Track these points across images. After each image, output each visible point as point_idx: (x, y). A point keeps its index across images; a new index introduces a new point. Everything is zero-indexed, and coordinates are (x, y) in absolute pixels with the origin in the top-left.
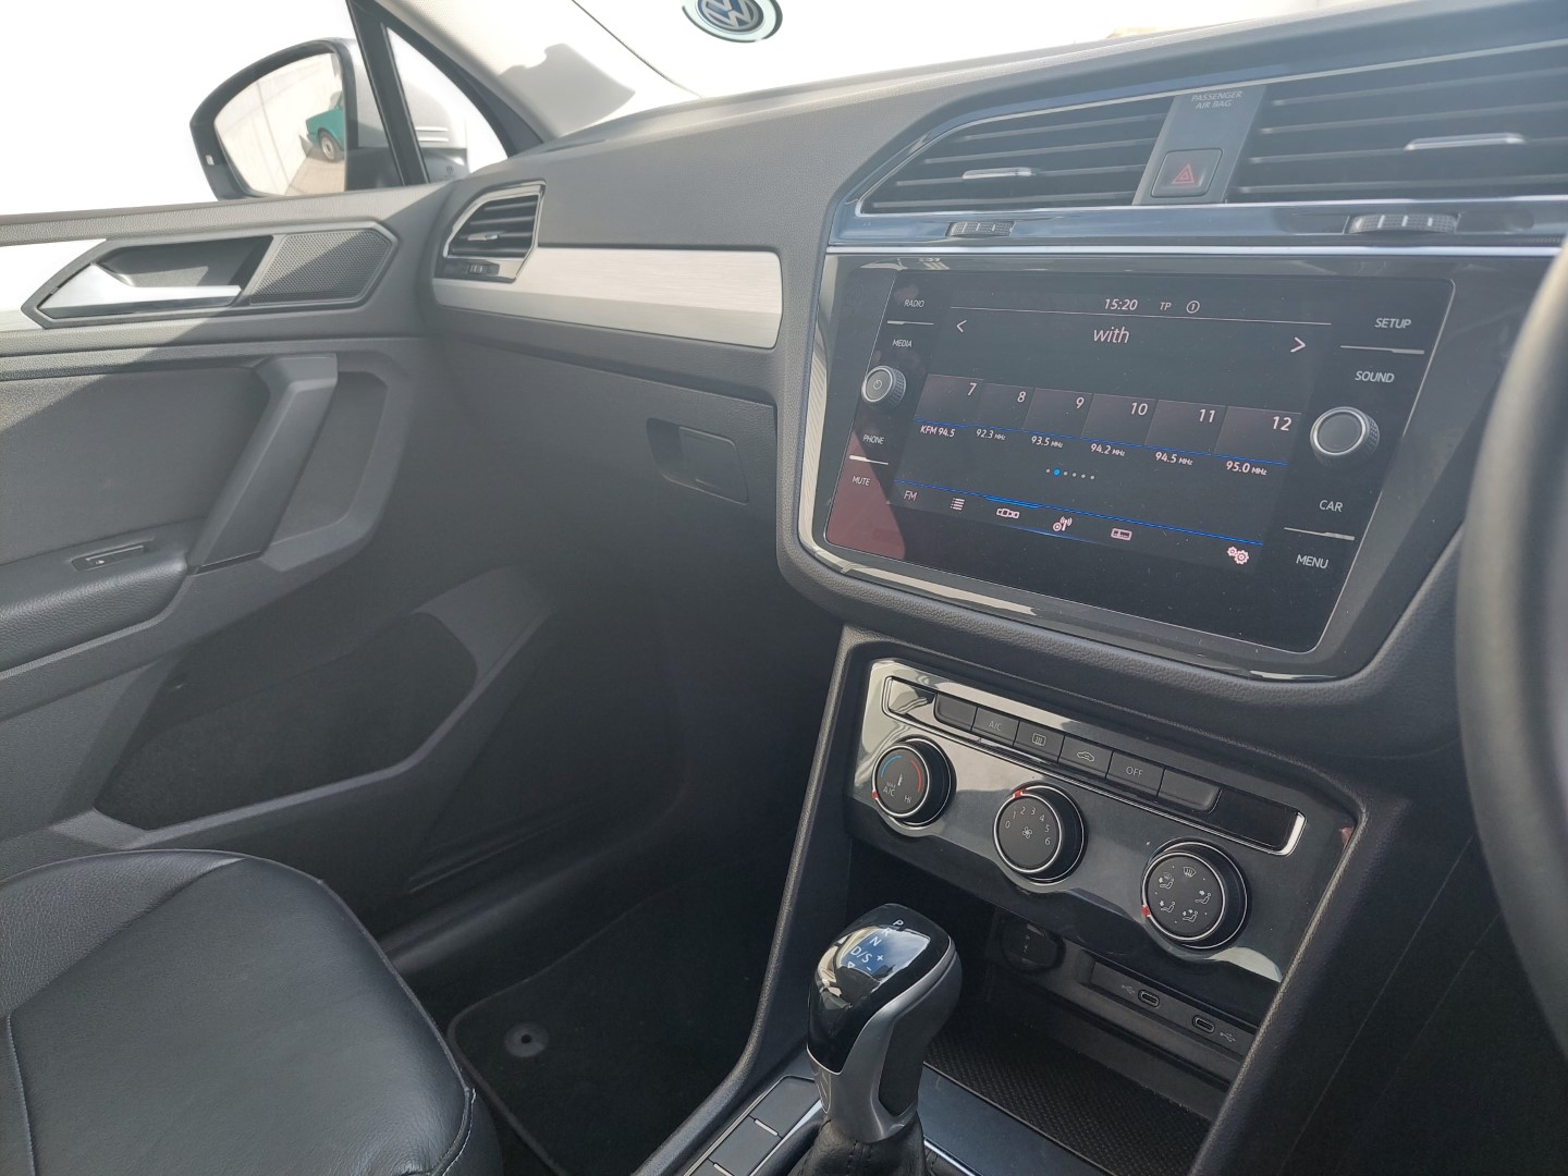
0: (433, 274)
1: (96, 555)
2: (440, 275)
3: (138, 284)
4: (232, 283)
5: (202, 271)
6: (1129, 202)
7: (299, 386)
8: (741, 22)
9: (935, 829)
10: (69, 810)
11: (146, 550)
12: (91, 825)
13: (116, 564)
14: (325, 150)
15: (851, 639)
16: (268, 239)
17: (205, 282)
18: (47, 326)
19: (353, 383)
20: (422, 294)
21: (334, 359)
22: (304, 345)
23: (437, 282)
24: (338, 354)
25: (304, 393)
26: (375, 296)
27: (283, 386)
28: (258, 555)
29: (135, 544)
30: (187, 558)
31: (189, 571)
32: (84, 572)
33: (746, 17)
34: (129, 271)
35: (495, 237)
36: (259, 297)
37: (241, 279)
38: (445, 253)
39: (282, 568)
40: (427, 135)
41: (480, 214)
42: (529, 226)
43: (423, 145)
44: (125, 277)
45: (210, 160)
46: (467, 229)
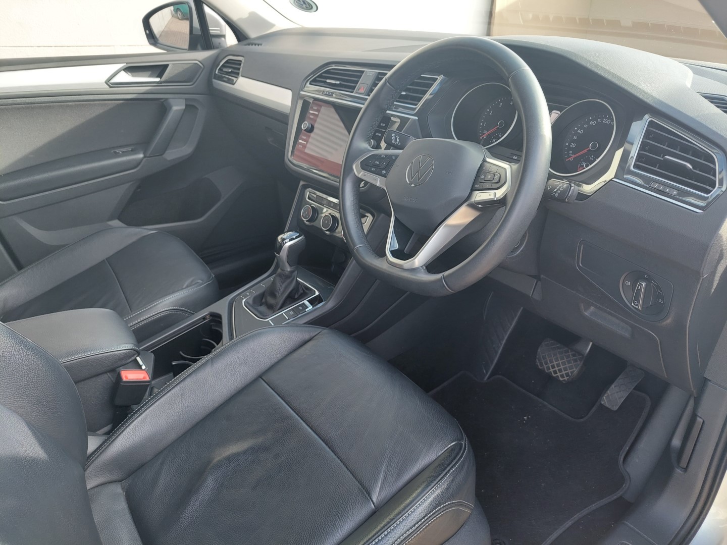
0: (213, 77)
1: (119, 151)
2: (215, 78)
3: (133, 76)
4: (157, 77)
5: (149, 73)
6: (352, 92)
7: (175, 108)
8: (306, 7)
9: (312, 224)
10: (111, 219)
11: (132, 150)
12: (116, 223)
13: (125, 154)
14: (179, 15)
15: (302, 183)
16: (167, 66)
17: (150, 76)
18: (110, 87)
19: (190, 107)
20: (209, 83)
21: (184, 101)
22: (176, 96)
23: (214, 81)
24: (186, 99)
25: (177, 110)
26: (196, 83)
27: (171, 108)
28: (162, 155)
29: (129, 149)
30: (144, 153)
31: (145, 157)
32: (116, 155)
33: (308, 6)
34: (130, 72)
35: (230, 71)
36: (165, 82)
37: (160, 76)
38: (217, 72)
39: (169, 159)
40: (213, 30)
41: (227, 62)
42: (239, 69)
43: (211, 34)
44: (129, 73)
45: (148, 32)
46: (223, 66)
